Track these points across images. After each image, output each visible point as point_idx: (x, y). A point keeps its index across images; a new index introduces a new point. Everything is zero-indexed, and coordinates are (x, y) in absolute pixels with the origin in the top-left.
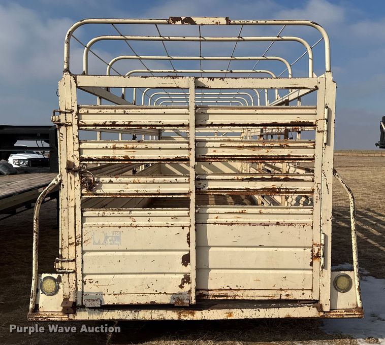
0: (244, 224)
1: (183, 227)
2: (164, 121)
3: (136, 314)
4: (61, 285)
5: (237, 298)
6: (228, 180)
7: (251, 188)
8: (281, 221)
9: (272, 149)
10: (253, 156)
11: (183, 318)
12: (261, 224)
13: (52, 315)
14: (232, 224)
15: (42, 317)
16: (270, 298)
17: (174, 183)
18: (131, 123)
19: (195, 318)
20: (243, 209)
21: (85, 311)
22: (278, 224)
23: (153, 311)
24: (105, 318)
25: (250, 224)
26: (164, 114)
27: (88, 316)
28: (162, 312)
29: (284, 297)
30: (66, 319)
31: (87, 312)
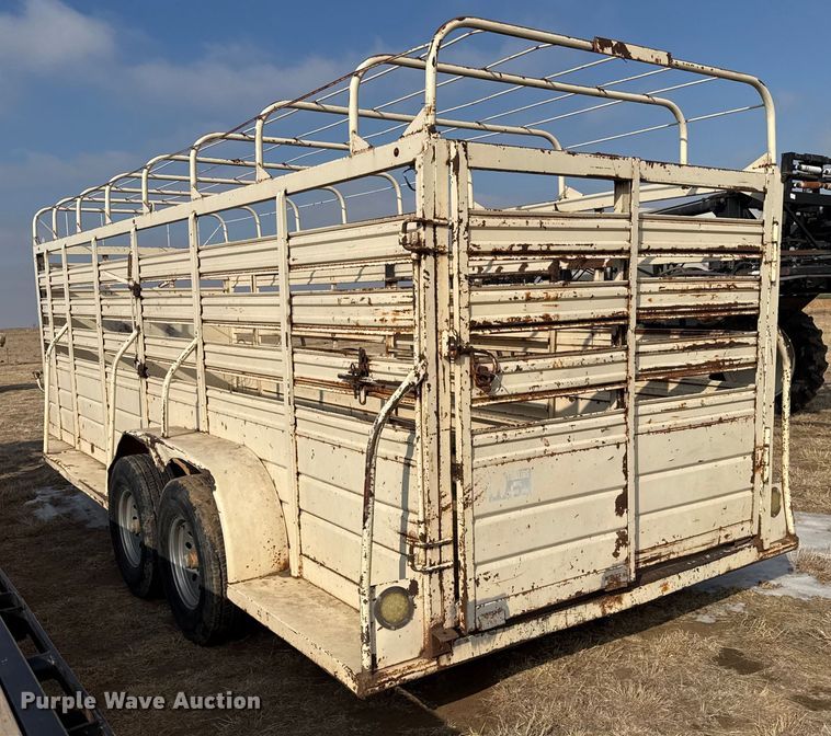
0: (684, 428)
1: (618, 445)
2: (599, 243)
3: (544, 623)
4: (417, 601)
5: (672, 557)
6: (666, 352)
7: (693, 363)
8: (723, 415)
9: (717, 294)
10: (698, 306)
11: (609, 611)
12: (702, 425)
13: (410, 668)
14: (669, 430)
15: (393, 679)
16: (709, 546)
17: (609, 363)
19: (624, 608)
20: (683, 402)
21: (467, 641)
22: (721, 421)
23: (568, 611)
24: (499, 647)
25: (690, 427)
26: (598, 229)
27: (471, 650)
28: (580, 608)
29: (723, 541)
30: (433, 669)
31: (470, 644)
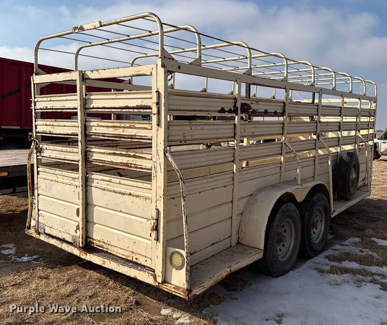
0: (111, 191)
1: (77, 187)
2: (67, 105)
6: (102, 153)
7: (115, 161)
8: (132, 192)
9: (126, 129)
10: (114, 134)
11: (81, 256)
12: (120, 193)
14: (104, 190)
16: (126, 258)
18: (53, 108)
19: (87, 259)
20: (110, 178)
21: (43, 234)
22: (130, 194)
25: (114, 192)
26: (67, 100)
27: (44, 238)
29: (134, 260)
